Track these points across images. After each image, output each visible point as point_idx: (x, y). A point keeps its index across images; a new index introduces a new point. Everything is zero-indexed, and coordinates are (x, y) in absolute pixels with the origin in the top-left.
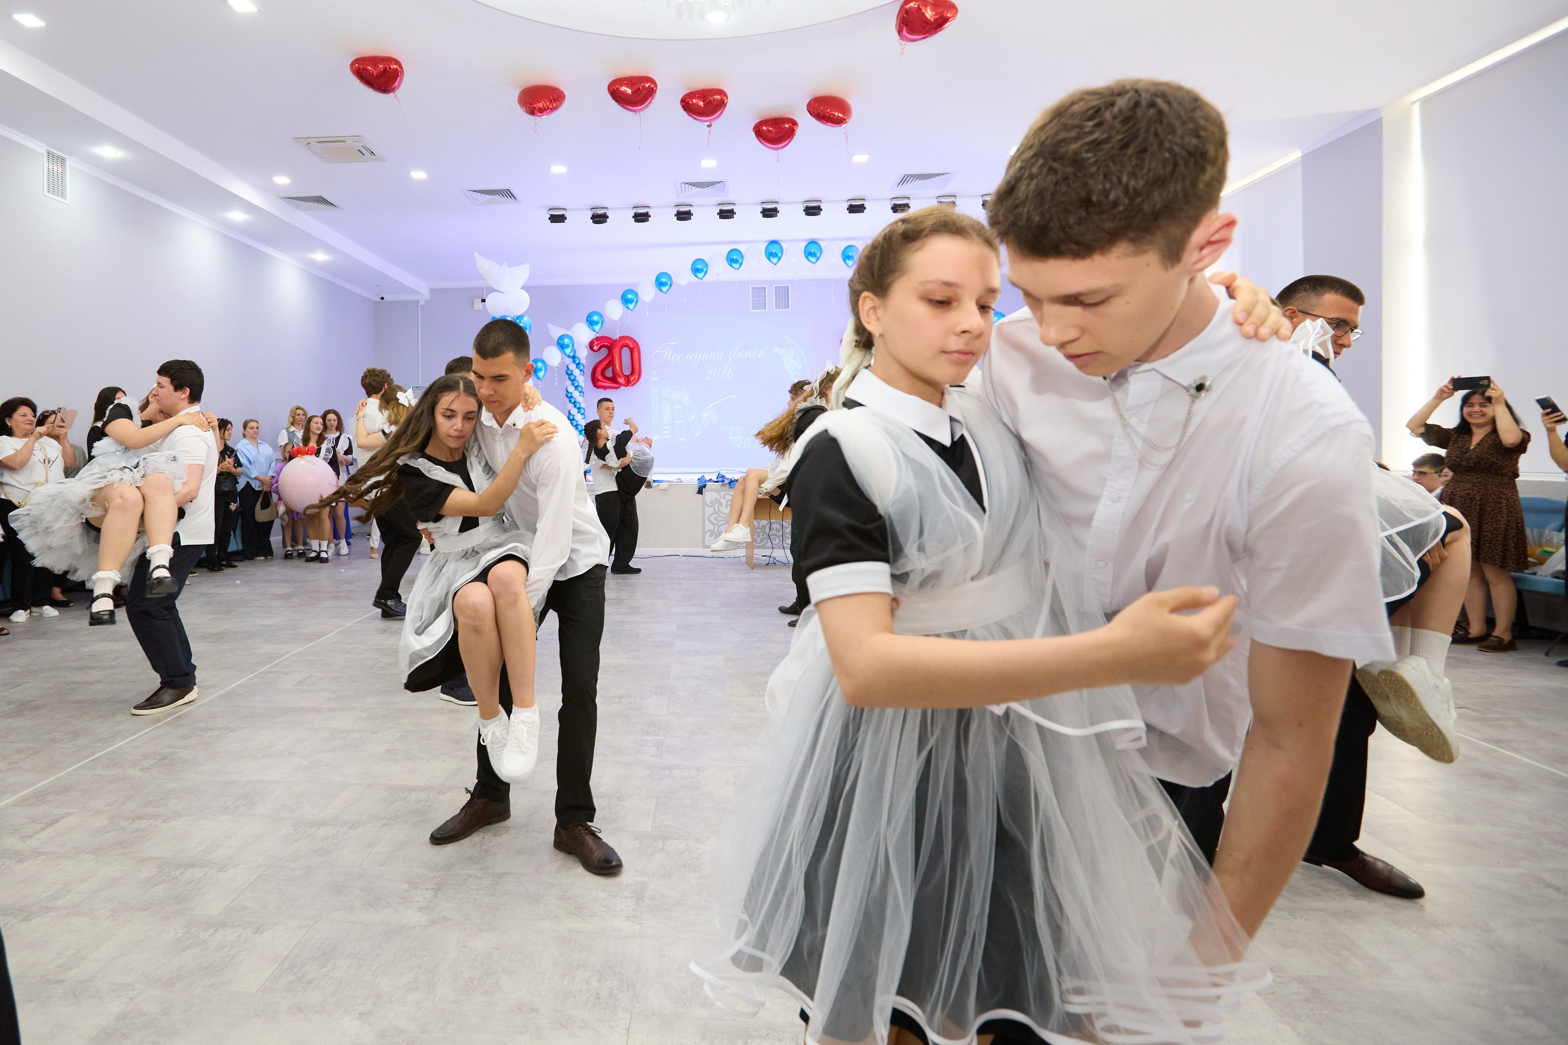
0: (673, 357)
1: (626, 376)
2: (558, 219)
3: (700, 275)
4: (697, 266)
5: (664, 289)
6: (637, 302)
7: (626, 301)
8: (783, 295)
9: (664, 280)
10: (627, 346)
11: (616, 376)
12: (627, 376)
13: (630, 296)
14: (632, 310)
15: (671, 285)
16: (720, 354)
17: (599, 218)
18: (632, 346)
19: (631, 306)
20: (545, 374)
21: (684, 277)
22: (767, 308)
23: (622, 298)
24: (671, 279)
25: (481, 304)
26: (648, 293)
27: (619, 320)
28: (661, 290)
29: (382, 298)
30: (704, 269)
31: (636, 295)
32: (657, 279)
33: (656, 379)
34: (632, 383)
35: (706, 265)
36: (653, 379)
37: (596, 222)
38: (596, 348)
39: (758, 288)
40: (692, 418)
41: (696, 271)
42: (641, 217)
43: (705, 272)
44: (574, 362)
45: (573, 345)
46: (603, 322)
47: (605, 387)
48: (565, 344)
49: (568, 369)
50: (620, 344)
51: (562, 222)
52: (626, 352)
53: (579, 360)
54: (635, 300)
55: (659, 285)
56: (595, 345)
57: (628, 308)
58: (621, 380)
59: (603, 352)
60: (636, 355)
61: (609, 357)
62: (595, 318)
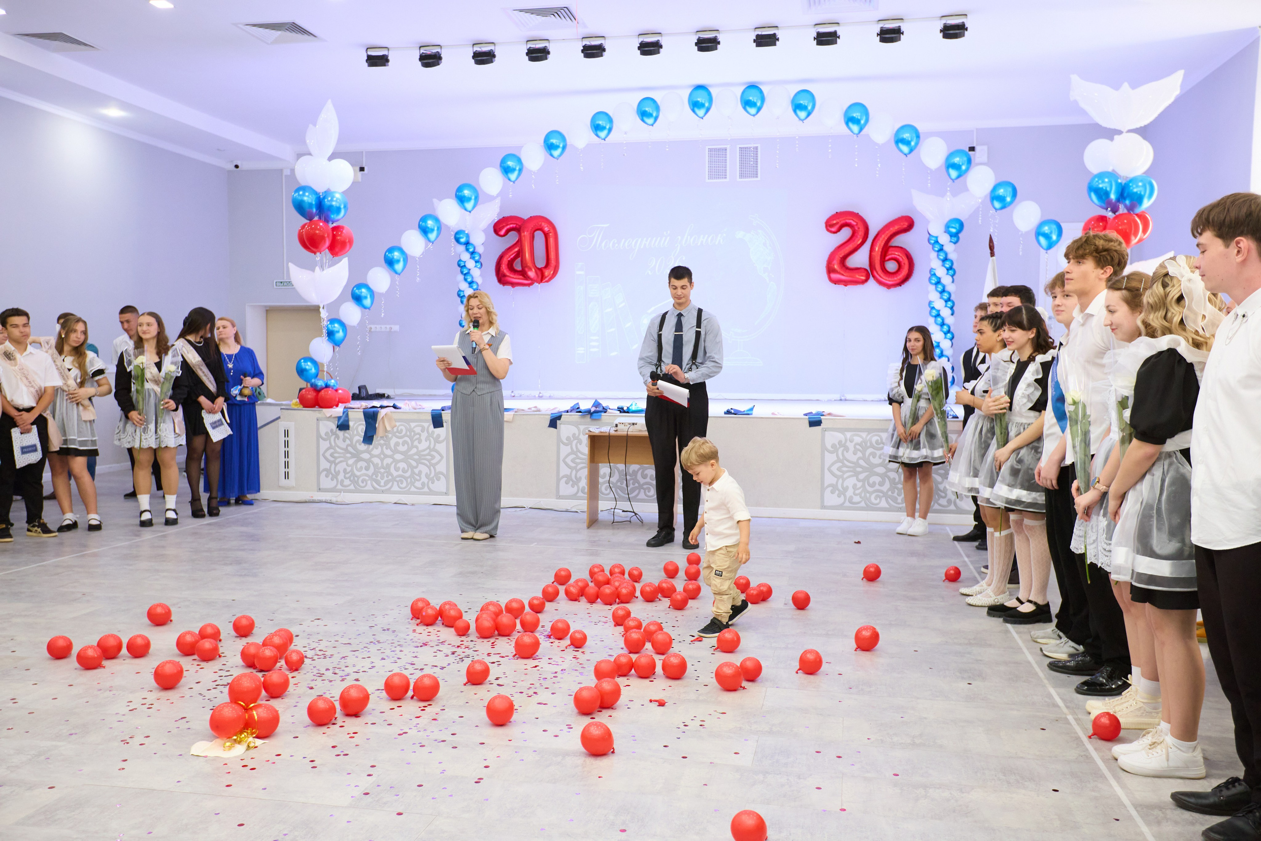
0: (603, 244)
1: (538, 269)
2: (377, 61)
3: (603, 134)
4: (597, 122)
5: (556, 153)
6: (520, 170)
7: (506, 170)
8: (749, 159)
9: (554, 141)
10: (541, 229)
11: (526, 269)
12: (541, 270)
13: (510, 163)
14: (514, 182)
15: (564, 148)
16: (665, 241)
17: (430, 60)
18: (546, 229)
19: (513, 176)
20: (404, 267)
21: (580, 137)
22: (728, 176)
23: (501, 166)
24: (564, 138)
26: (534, 158)
27: (495, 194)
28: (552, 155)
29: (237, 166)
30: (608, 127)
31: (519, 161)
32: (546, 140)
33: (582, 273)
34: (547, 279)
35: (611, 120)
36: (578, 273)
37: (426, 65)
38: (502, 232)
39: (719, 150)
40: (628, 325)
41: (597, 128)
42: (483, 58)
43: (610, 130)
44: (467, 250)
45: (439, 229)
46: (477, 198)
47: (513, 285)
48: (427, 227)
49: (460, 260)
50: (531, 226)
51: (385, 65)
52: (539, 237)
53: (475, 248)
54: (517, 168)
55: (550, 147)
56: (500, 227)
57: (509, 180)
58: (532, 274)
59: (513, 237)
60: (551, 240)
61: (519, 242)
62: (466, 192)
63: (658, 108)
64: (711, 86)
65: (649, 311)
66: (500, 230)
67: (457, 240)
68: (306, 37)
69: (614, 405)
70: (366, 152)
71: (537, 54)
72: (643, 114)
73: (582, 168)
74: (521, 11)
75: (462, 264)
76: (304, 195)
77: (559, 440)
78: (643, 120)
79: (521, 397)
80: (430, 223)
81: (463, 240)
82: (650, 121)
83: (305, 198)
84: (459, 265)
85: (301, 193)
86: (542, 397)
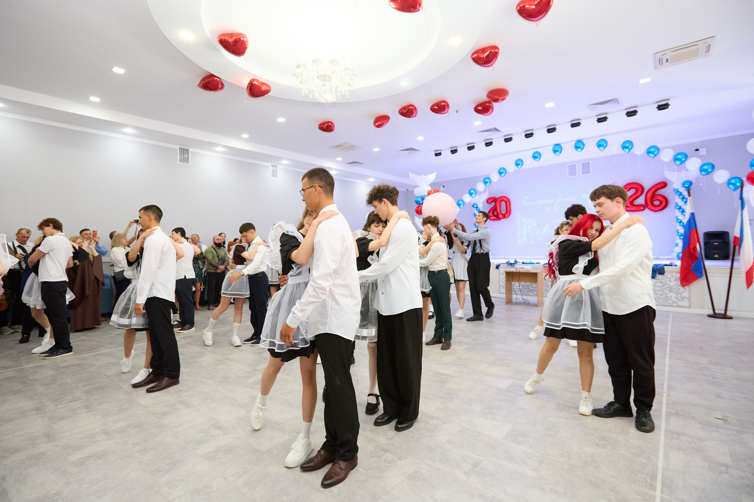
0: (527, 204)
1: (503, 214)
2: (438, 154)
3: (520, 166)
4: (517, 163)
5: (503, 175)
6: (490, 182)
7: (485, 183)
8: (586, 167)
9: (502, 171)
10: (503, 200)
11: (499, 215)
13: (486, 180)
14: (488, 186)
15: (506, 173)
16: (551, 200)
17: (454, 151)
18: (506, 200)
19: (488, 184)
21: (511, 168)
22: (576, 175)
23: (484, 181)
24: (505, 170)
25: (443, 188)
26: (495, 177)
27: (483, 191)
28: (501, 176)
29: (408, 190)
30: (521, 164)
31: (489, 179)
32: (499, 171)
33: (519, 214)
34: (506, 217)
35: (522, 161)
36: (518, 214)
37: (453, 153)
38: (490, 202)
39: (572, 165)
40: (538, 232)
41: (517, 165)
42: (471, 148)
43: (522, 165)
44: (477, 210)
45: (464, 204)
46: (476, 193)
47: (494, 220)
48: (460, 204)
49: (475, 213)
50: (500, 200)
51: (440, 155)
52: (503, 203)
53: (479, 209)
54: (489, 182)
55: (500, 173)
56: (489, 201)
57: (487, 186)
58: (501, 216)
59: (493, 204)
60: (508, 204)
61: (495, 206)
62: (472, 191)
63: (540, 154)
64: (561, 143)
65: (546, 226)
66: (489, 202)
67: (473, 207)
68: (416, 151)
69: (521, 261)
70: (445, 181)
71: (489, 144)
72: (535, 157)
73: (512, 179)
74: (480, 132)
75: (475, 214)
76: (418, 199)
77: (500, 273)
78: (535, 160)
79: (498, 258)
80: (460, 202)
81: (475, 206)
82: (537, 159)
83: (418, 200)
84: (474, 215)
85: (417, 198)
86: (505, 258)
